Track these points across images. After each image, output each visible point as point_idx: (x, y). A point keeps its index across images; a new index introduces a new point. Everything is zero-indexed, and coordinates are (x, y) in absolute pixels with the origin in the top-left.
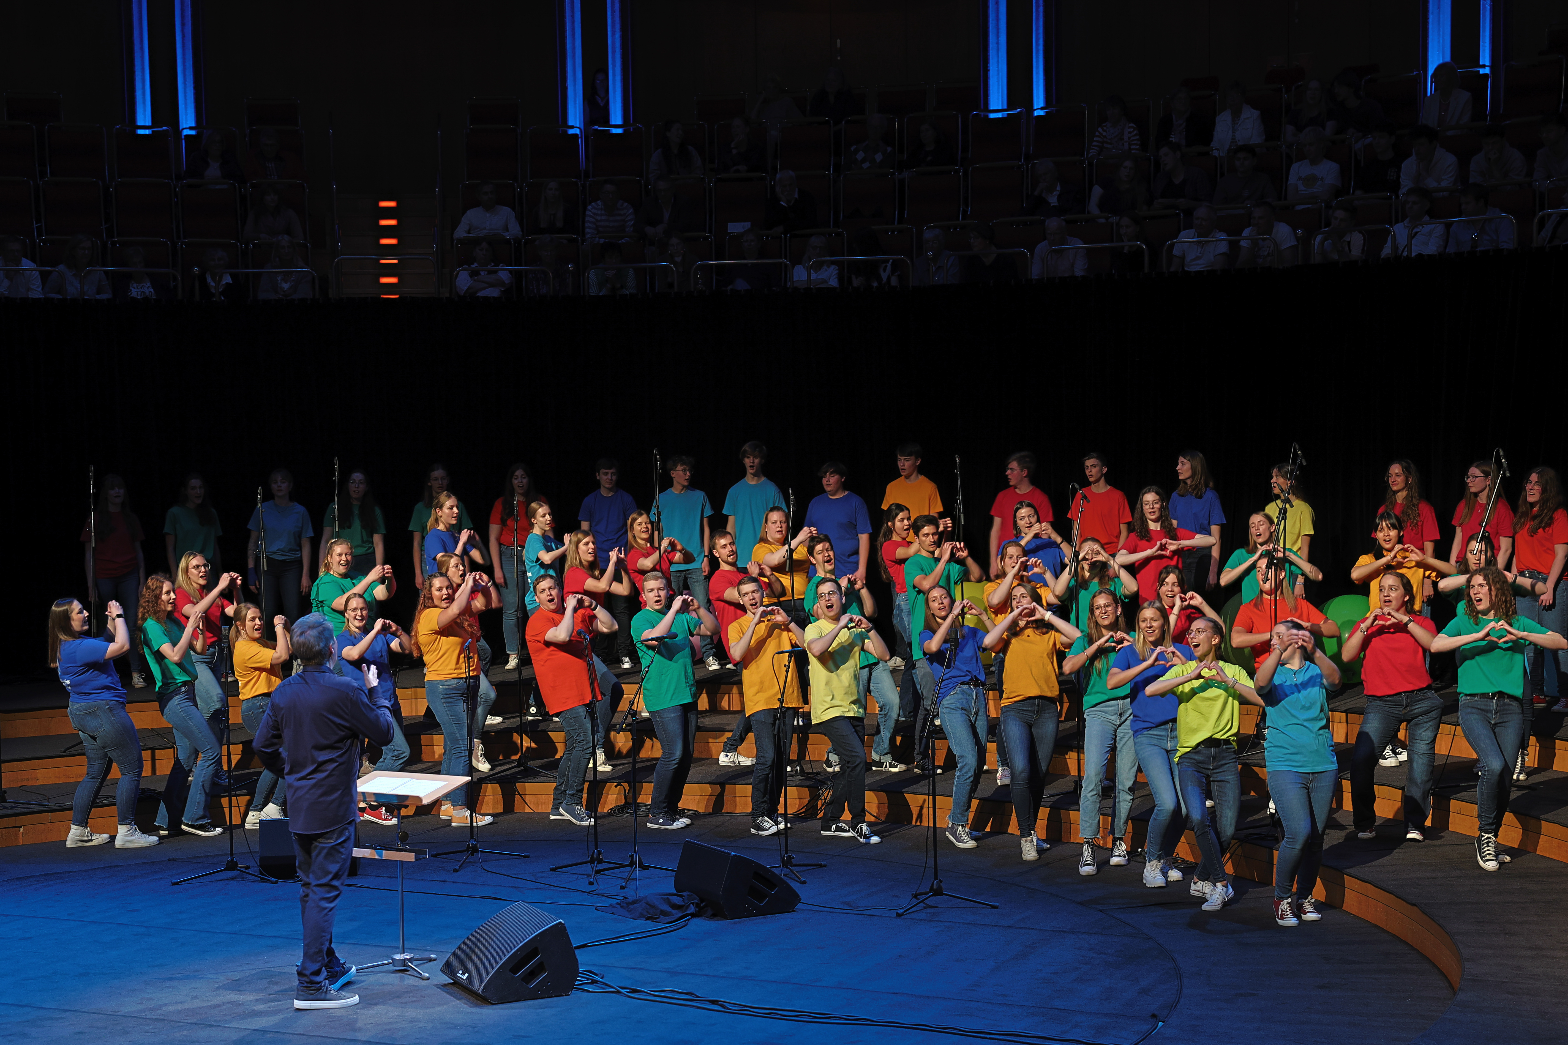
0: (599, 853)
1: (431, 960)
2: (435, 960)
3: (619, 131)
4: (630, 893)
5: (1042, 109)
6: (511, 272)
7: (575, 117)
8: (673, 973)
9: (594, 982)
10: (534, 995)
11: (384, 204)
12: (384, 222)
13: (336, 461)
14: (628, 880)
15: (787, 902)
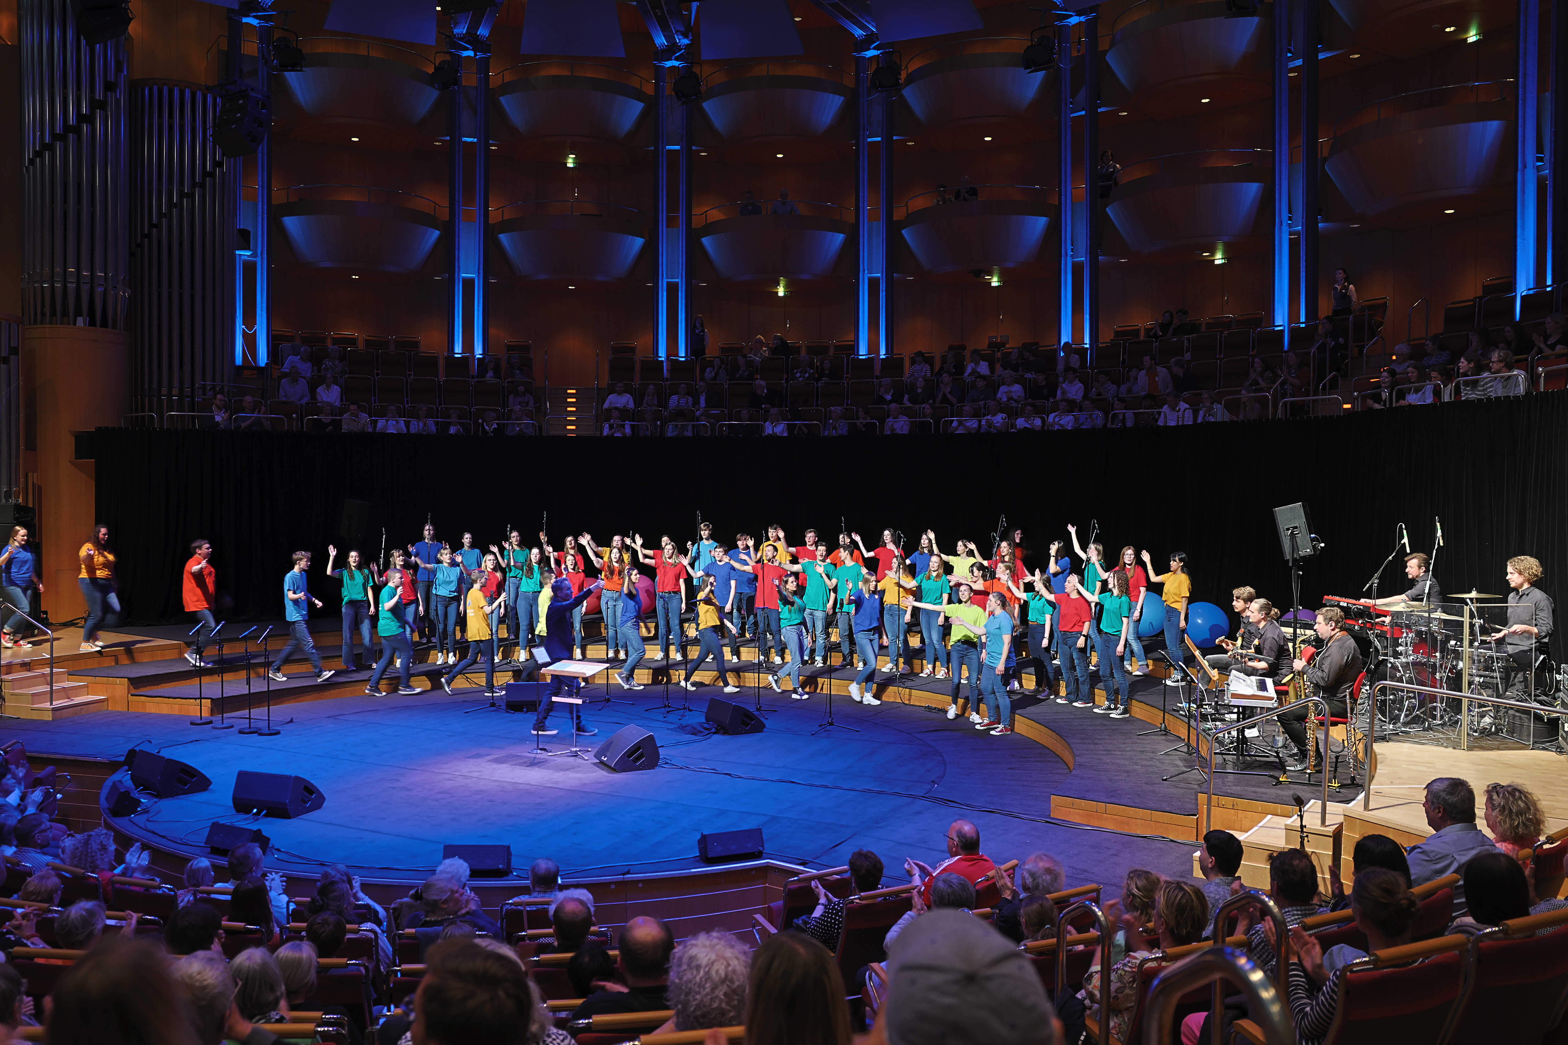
0: (669, 703)
1: (588, 751)
2: (591, 751)
3: (683, 359)
4: (683, 722)
5: (884, 355)
6: (630, 424)
7: (662, 352)
8: (705, 760)
9: (666, 763)
10: (638, 769)
11: (570, 391)
12: (569, 400)
13: (545, 512)
14: (683, 716)
15: (759, 727)
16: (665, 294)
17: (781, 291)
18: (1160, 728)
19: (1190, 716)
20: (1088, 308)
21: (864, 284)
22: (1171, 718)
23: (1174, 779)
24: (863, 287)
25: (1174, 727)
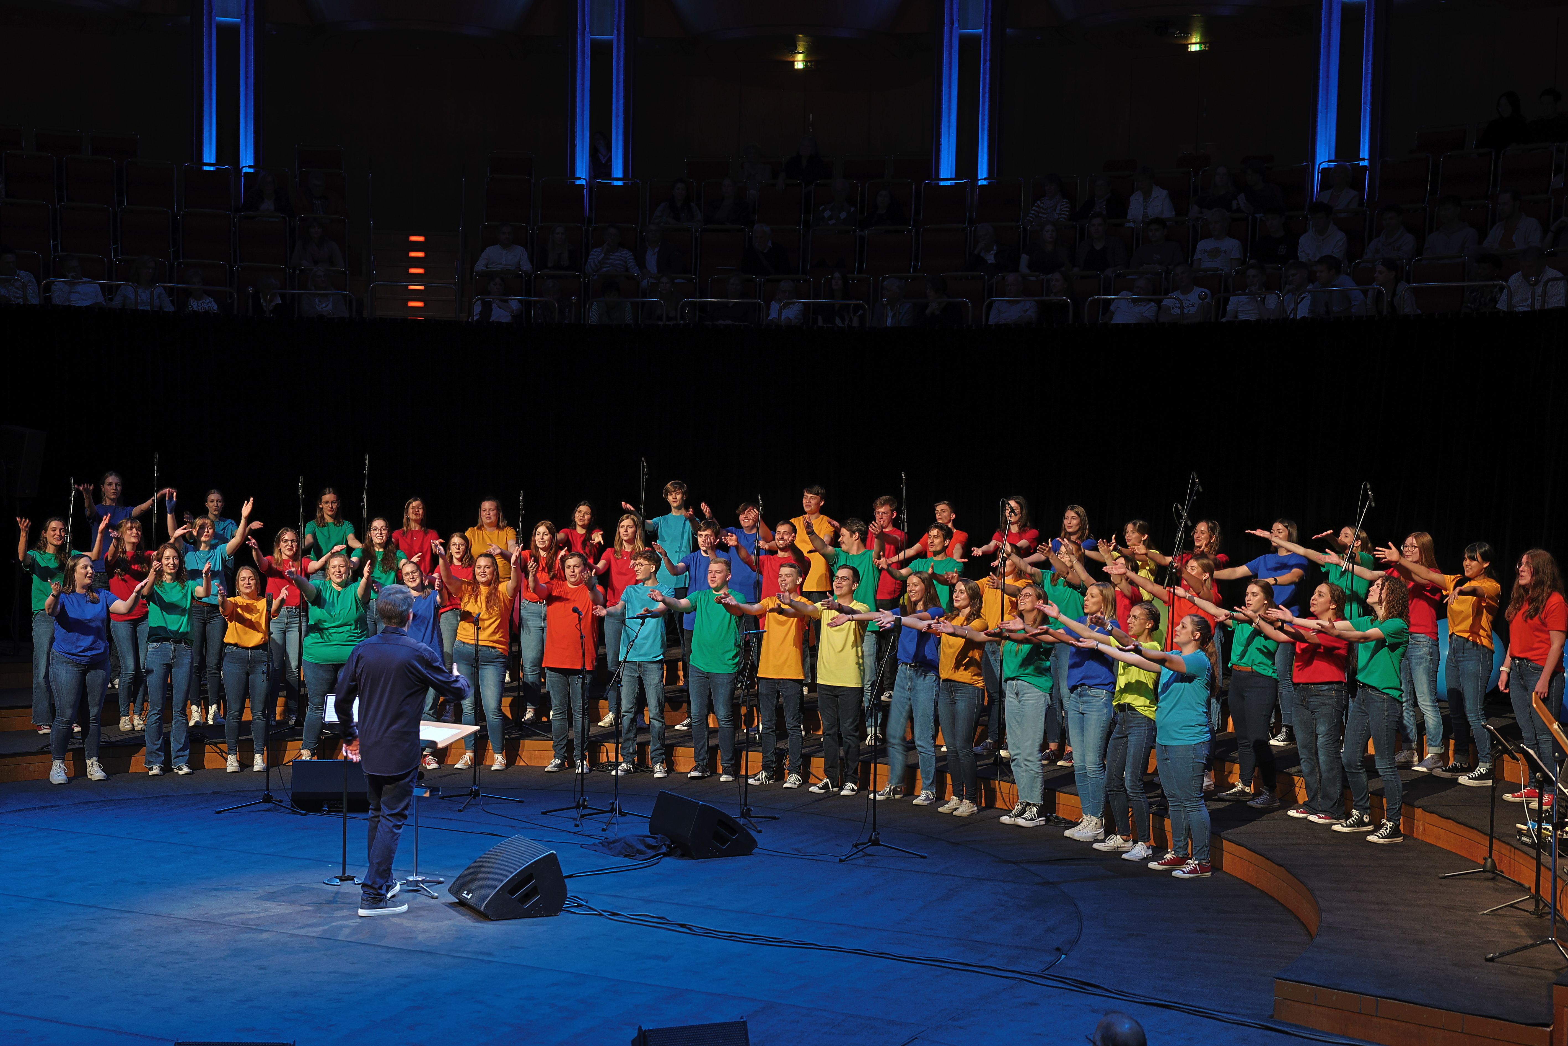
0: (585, 800)
1: (440, 882)
2: (443, 882)
3: (620, 183)
4: (610, 835)
5: (985, 179)
6: (520, 301)
7: (582, 169)
8: (648, 901)
9: (578, 906)
10: (527, 915)
11: (413, 238)
12: (413, 254)
13: (367, 457)
14: (609, 824)
15: (745, 846)
16: (588, 63)
17: (799, 62)
18: (1484, 866)
19: (1541, 845)
20: (1369, 91)
21: (951, 47)
22: (1505, 850)
23: (1507, 958)
24: (950, 54)
25: (1510, 866)
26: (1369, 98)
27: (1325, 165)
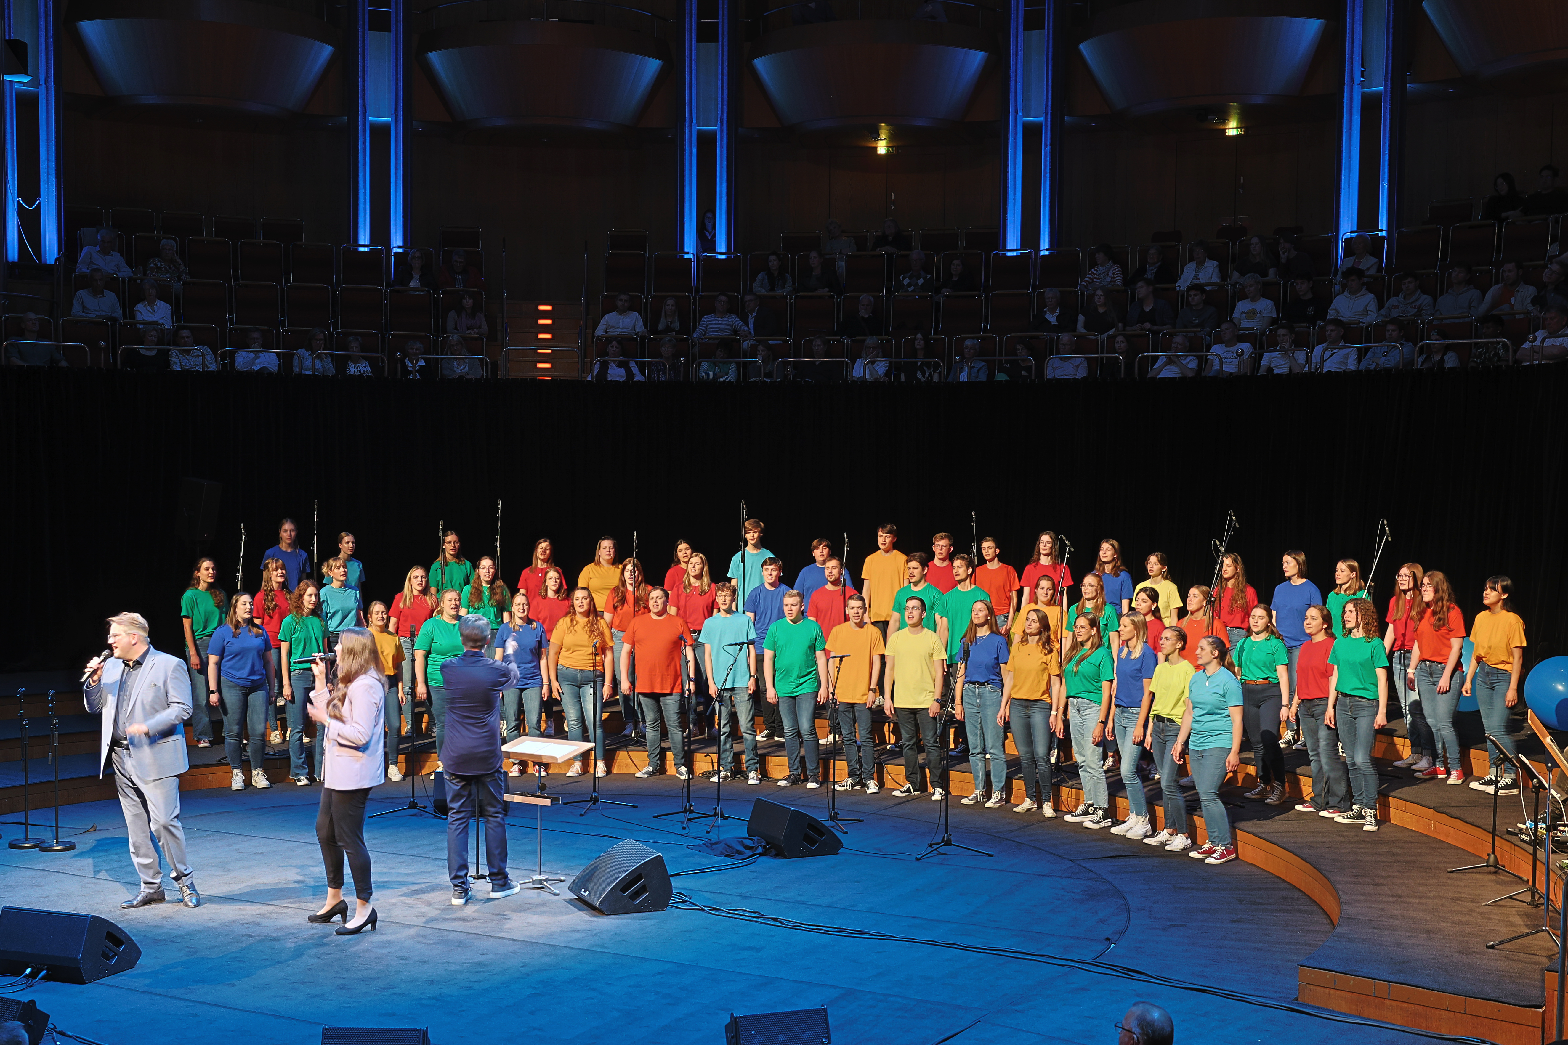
0: (691, 806)
1: (561, 881)
2: (564, 881)
3: (723, 257)
4: (713, 837)
5: (1047, 250)
6: (636, 362)
7: (690, 245)
8: (744, 897)
9: (684, 901)
10: (638, 909)
11: (542, 308)
12: (541, 322)
13: (500, 502)
14: (712, 827)
15: (832, 846)
16: (695, 150)
17: (882, 148)
18: (1487, 862)
19: (1536, 842)
20: (1386, 170)
21: (1016, 134)
22: (1506, 846)
23: (1505, 946)
24: (1015, 139)
25: (1511, 861)
26: (1386, 176)
27: (1348, 235)
